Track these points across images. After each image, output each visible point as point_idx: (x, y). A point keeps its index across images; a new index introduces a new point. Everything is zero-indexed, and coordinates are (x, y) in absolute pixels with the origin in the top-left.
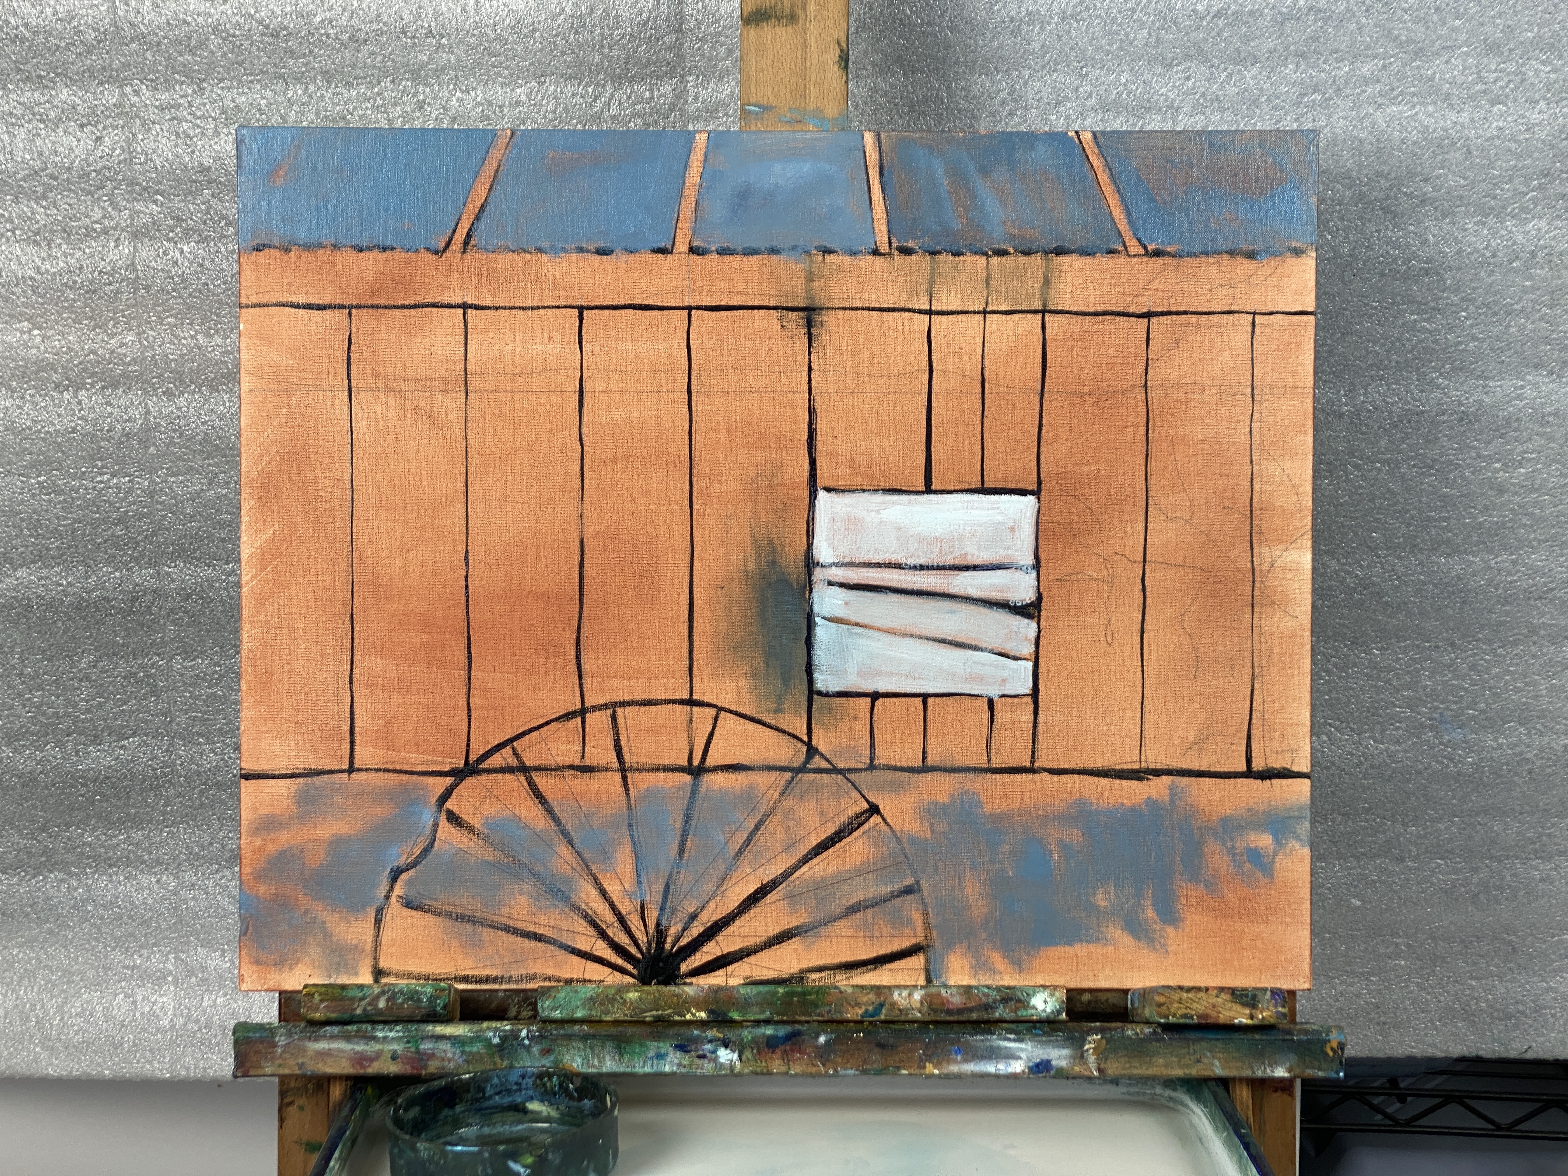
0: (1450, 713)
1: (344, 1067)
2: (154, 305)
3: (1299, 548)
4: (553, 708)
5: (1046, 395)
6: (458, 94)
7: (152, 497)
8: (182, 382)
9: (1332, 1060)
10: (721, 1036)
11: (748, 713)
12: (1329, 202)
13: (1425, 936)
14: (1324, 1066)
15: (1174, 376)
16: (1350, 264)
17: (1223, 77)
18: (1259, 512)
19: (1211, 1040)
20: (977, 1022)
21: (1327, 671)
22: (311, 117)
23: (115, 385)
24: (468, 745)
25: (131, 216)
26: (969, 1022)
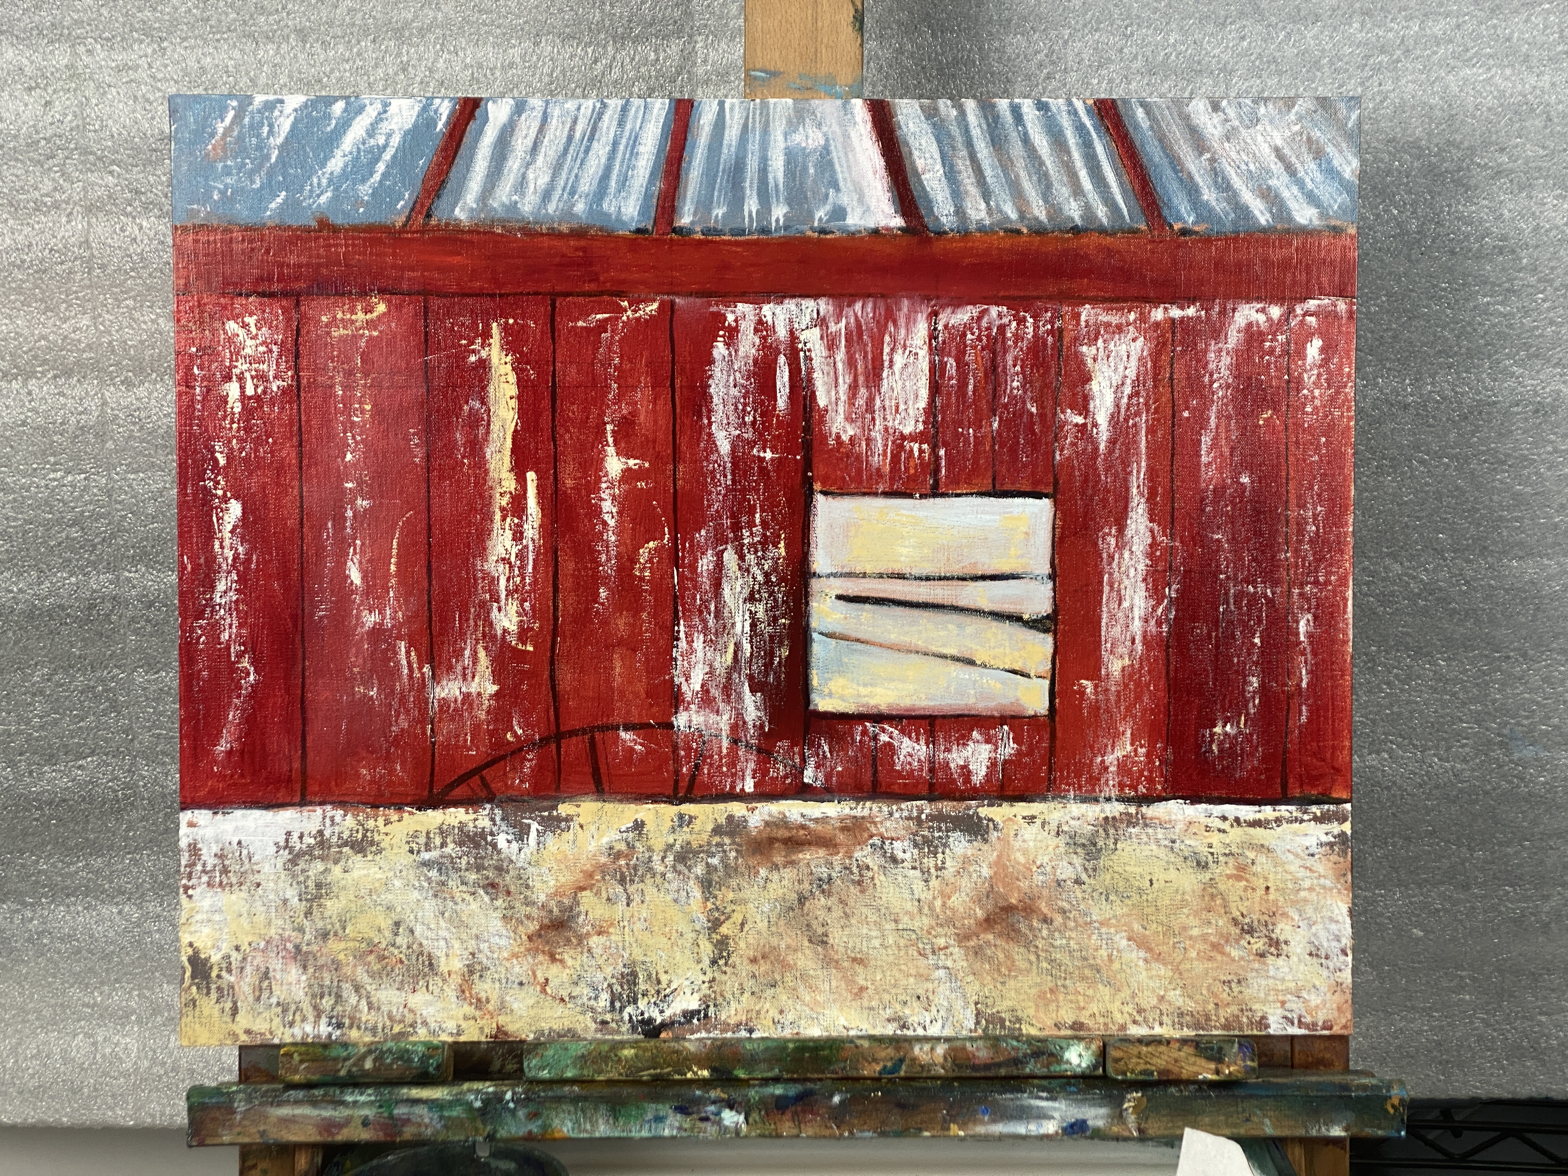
1: (309, 1135)
2: (111, 286)
5: (1063, 390)
6: (446, 55)
7: (110, 496)
8: (142, 370)
9: (1393, 1117)
10: (725, 1096)
14: (1384, 1124)
16: (1419, 241)
17: (1281, 37)
19: (1262, 1097)
20: (1007, 1078)
21: (1388, 684)
23: (68, 373)
24: (432, 774)
25: (84, 188)
26: (994, 1079)
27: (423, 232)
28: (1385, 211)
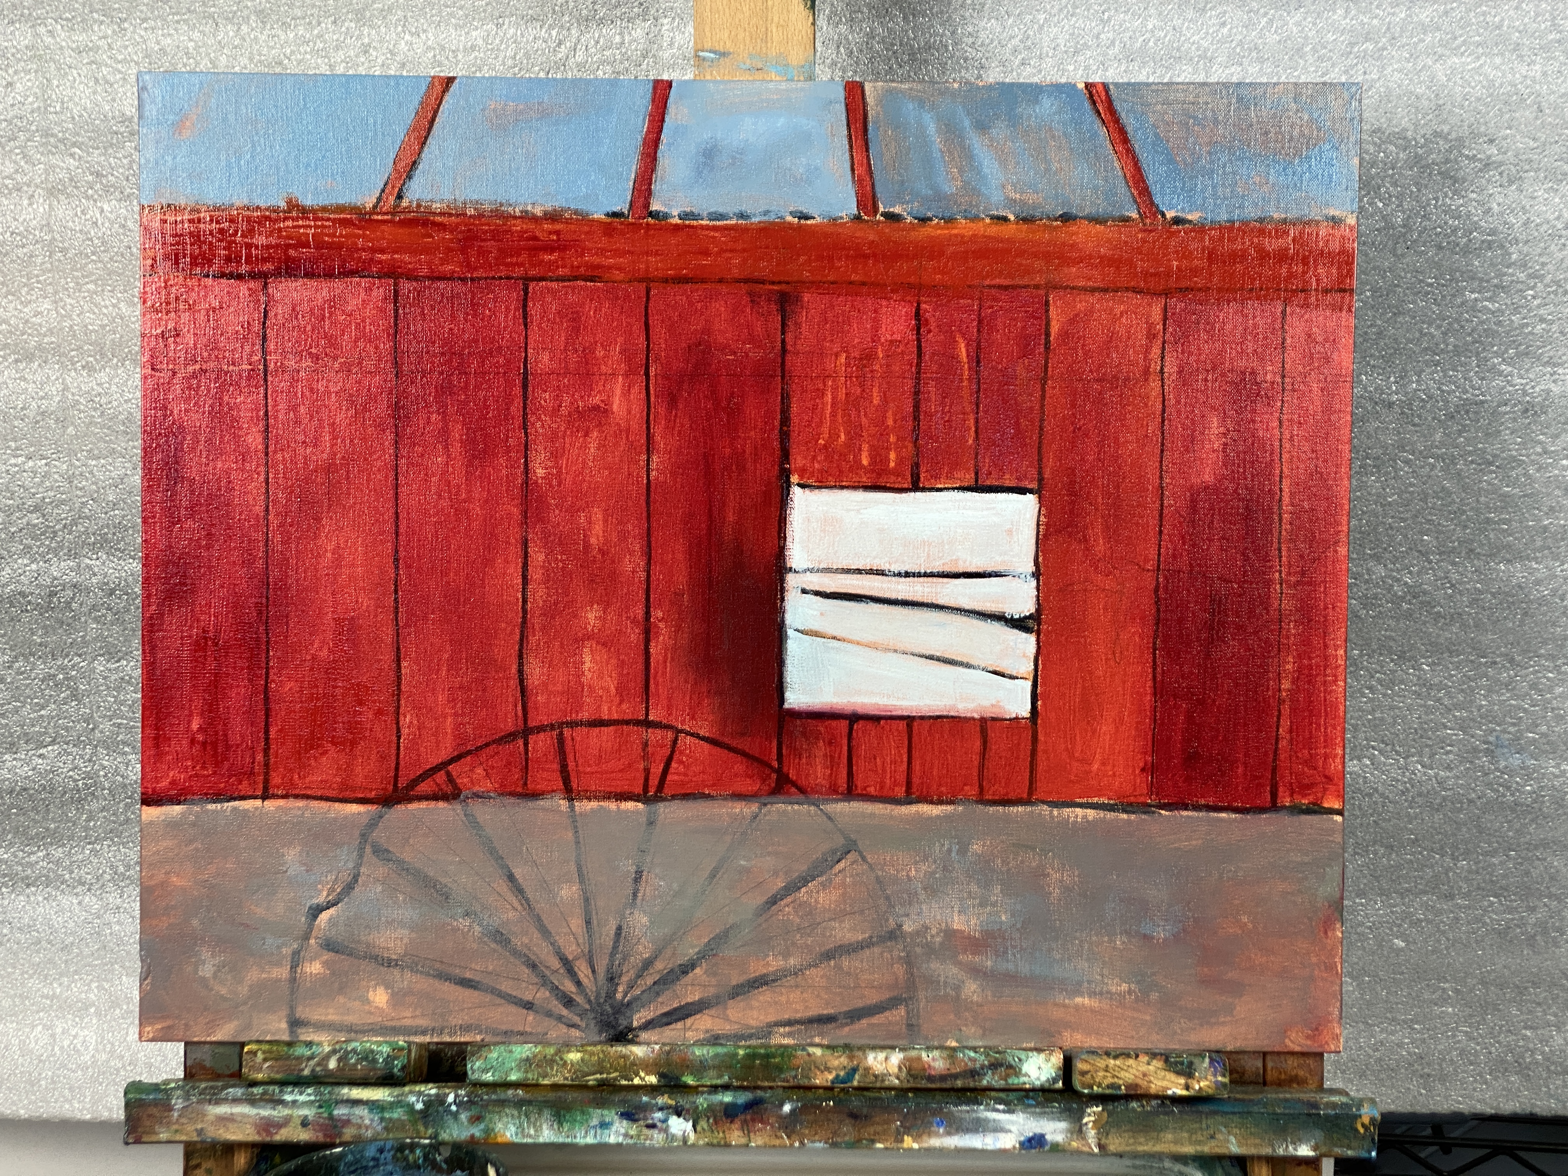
0: (1507, 736)
1: (249, 1134)
2: (72, 270)
4: (492, 727)
5: (1049, 382)
6: (407, 37)
7: (71, 482)
8: (103, 355)
9: (1364, 1137)
10: (673, 1103)
11: (711, 736)
12: (1381, 165)
13: (1475, 981)
14: (1354, 1144)
15: (1193, 361)
16: (1405, 234)
17: (1263, 23)
18: (1288, 516)
19: (1227, 1113)
20: (964, 1090)
21: (1370, 688)
22: (244, 61)
23: (29, 357)
24: (397, 769)
25: (46, 170)
26: (953, 1090)
27: (393, 214)
28: (1370, 204)
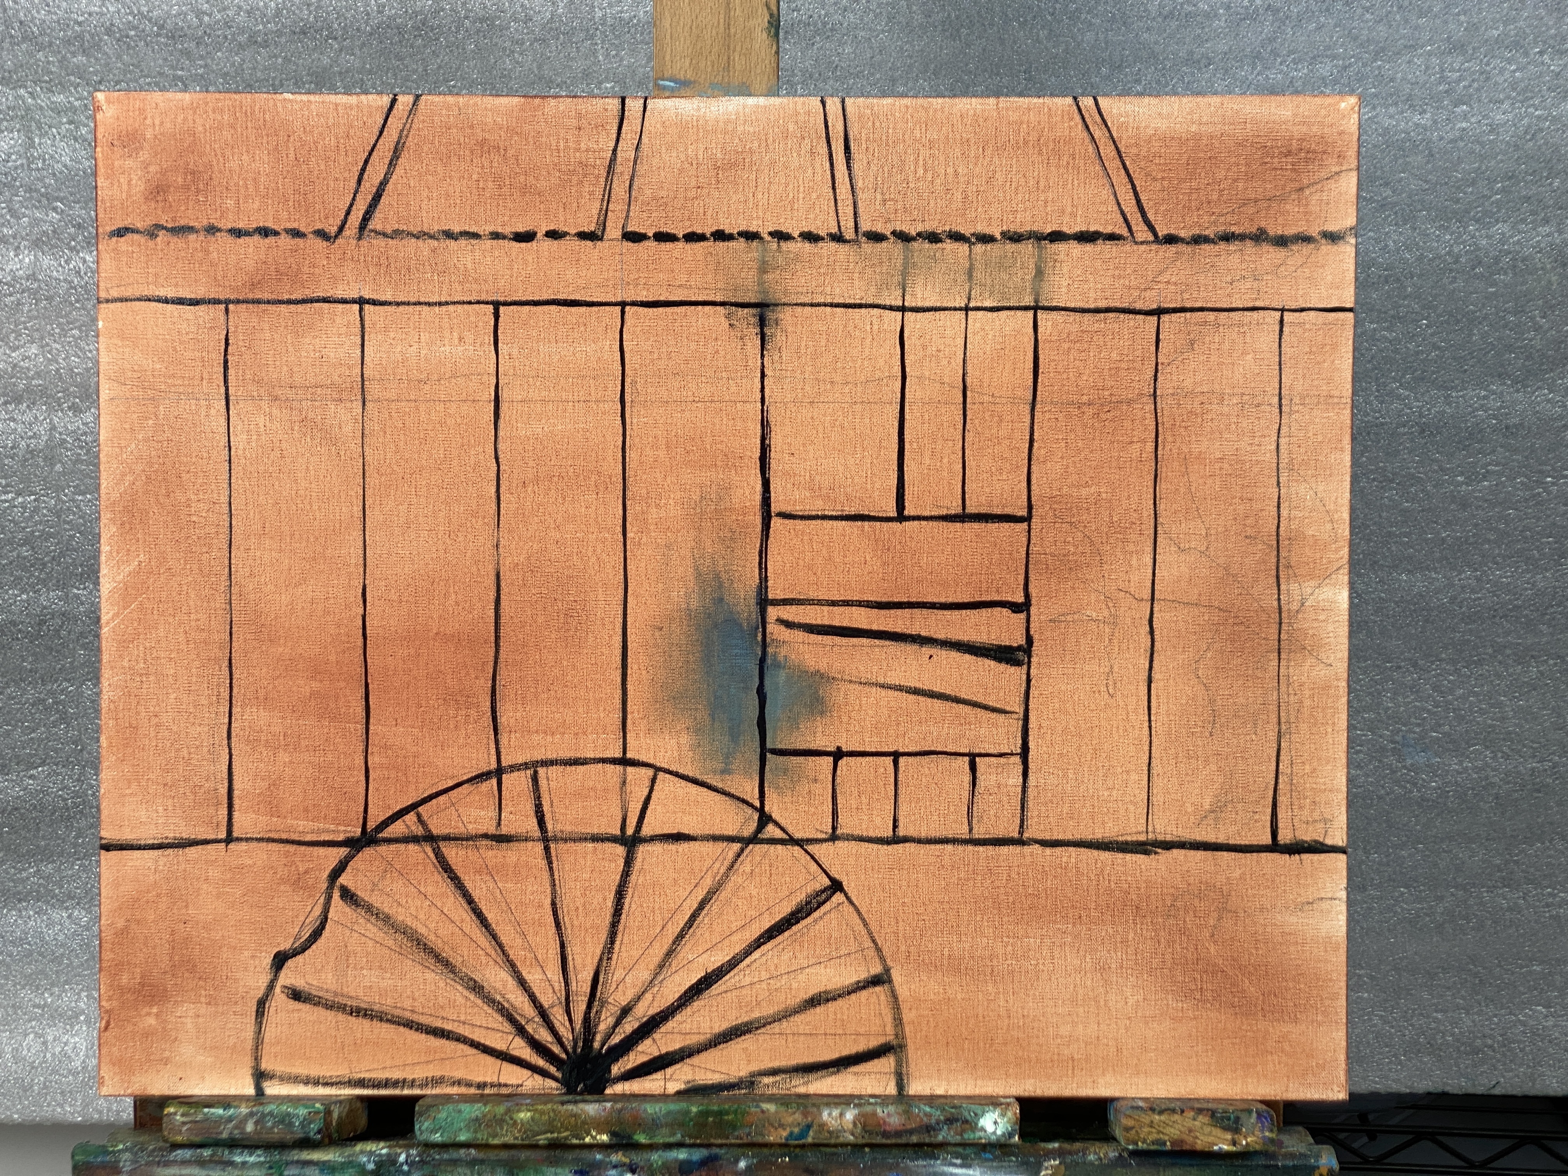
0: (1412, 735)
3: (1335, 585)
4: (464, 767)
5: (1038, 406)
10: (627, 1161)
11: (691, 774)
15: (1188, 383)
18: (1287, 542)
20: (920, 1146)
23: (18, 399)
25: (30, 223)
26: (906, 1145)
27: (359, 237)
